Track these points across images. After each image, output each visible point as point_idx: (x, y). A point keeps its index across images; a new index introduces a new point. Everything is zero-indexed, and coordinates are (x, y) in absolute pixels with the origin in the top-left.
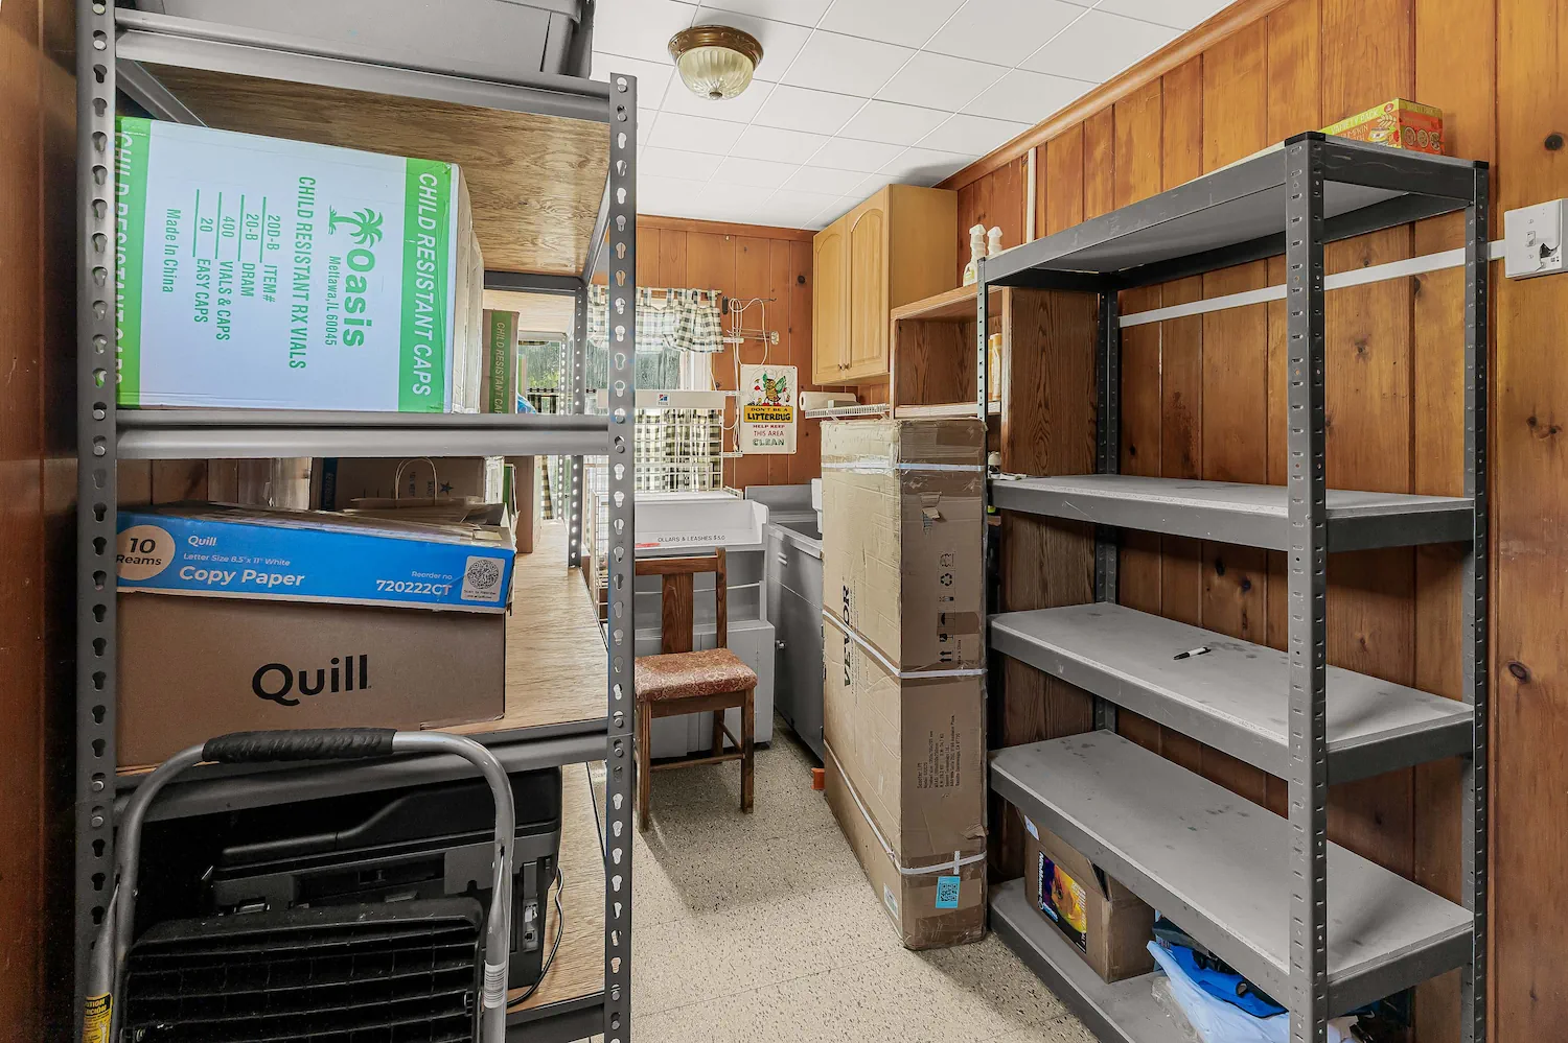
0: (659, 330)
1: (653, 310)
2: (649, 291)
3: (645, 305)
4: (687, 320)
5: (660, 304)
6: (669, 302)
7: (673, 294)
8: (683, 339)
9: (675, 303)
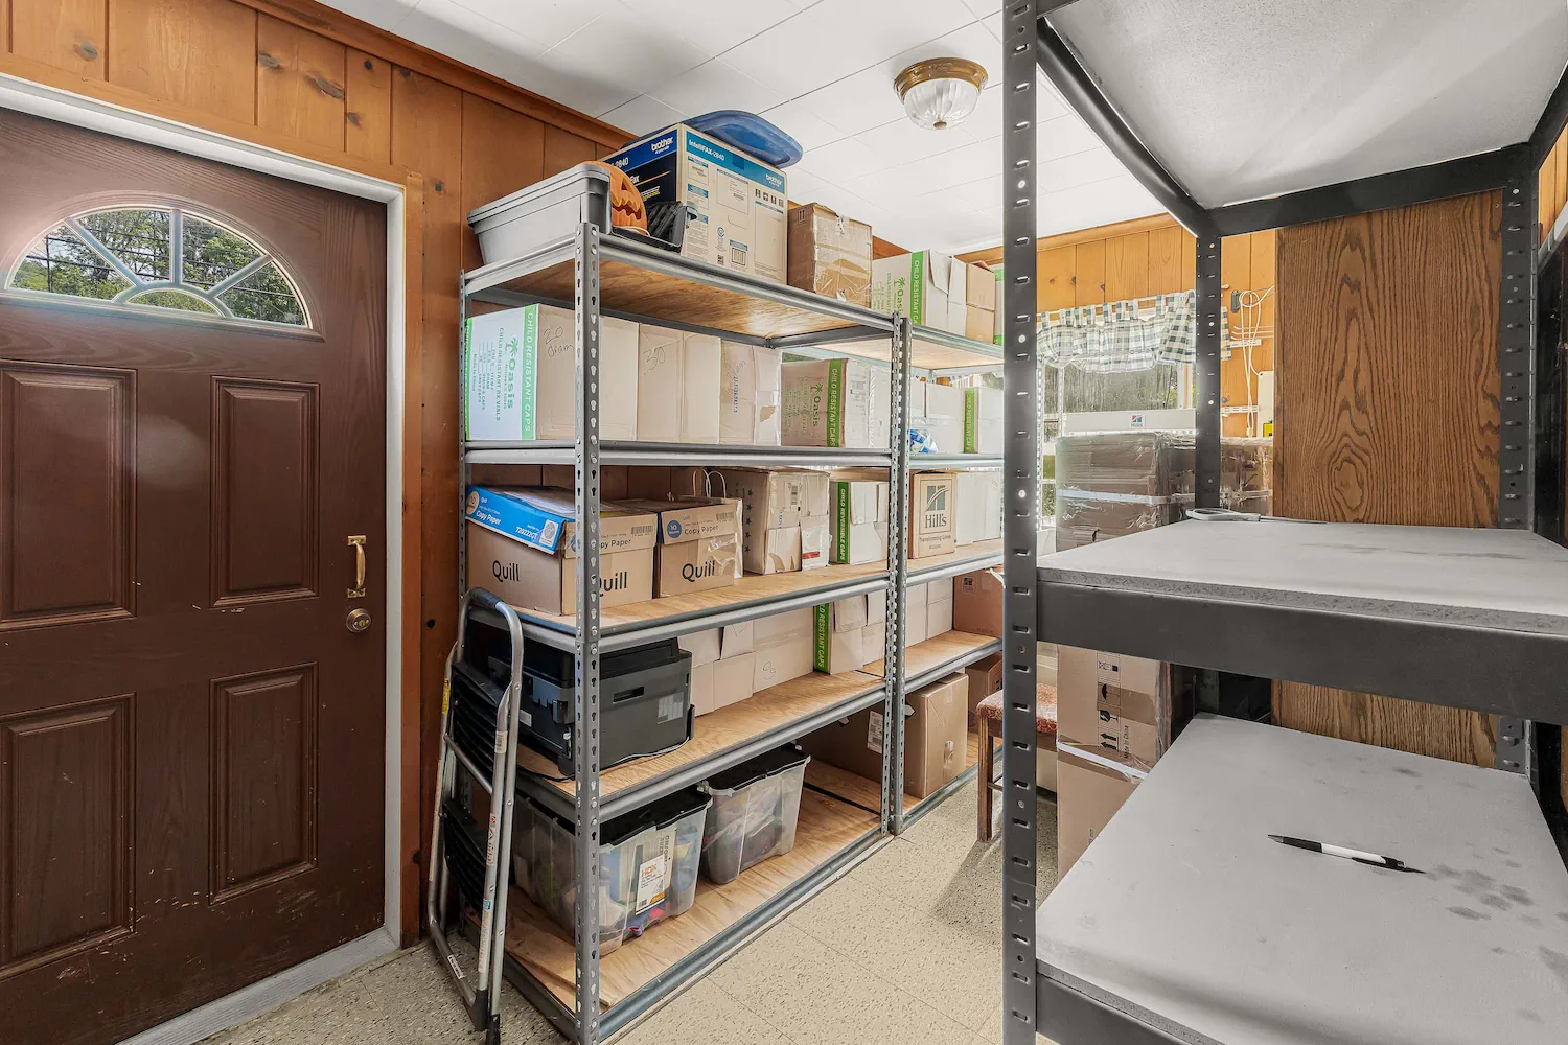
0: (1148, 344)
1: (1139, 323)
2: (1135, 303)
3: (1132, 318)
4: (1176, 328)
5: (1145, 316)
6: (1159, 310)
7: (1163, 301)
8: (1169, 350)
9: (1165, 311)
